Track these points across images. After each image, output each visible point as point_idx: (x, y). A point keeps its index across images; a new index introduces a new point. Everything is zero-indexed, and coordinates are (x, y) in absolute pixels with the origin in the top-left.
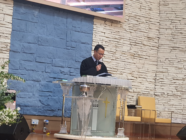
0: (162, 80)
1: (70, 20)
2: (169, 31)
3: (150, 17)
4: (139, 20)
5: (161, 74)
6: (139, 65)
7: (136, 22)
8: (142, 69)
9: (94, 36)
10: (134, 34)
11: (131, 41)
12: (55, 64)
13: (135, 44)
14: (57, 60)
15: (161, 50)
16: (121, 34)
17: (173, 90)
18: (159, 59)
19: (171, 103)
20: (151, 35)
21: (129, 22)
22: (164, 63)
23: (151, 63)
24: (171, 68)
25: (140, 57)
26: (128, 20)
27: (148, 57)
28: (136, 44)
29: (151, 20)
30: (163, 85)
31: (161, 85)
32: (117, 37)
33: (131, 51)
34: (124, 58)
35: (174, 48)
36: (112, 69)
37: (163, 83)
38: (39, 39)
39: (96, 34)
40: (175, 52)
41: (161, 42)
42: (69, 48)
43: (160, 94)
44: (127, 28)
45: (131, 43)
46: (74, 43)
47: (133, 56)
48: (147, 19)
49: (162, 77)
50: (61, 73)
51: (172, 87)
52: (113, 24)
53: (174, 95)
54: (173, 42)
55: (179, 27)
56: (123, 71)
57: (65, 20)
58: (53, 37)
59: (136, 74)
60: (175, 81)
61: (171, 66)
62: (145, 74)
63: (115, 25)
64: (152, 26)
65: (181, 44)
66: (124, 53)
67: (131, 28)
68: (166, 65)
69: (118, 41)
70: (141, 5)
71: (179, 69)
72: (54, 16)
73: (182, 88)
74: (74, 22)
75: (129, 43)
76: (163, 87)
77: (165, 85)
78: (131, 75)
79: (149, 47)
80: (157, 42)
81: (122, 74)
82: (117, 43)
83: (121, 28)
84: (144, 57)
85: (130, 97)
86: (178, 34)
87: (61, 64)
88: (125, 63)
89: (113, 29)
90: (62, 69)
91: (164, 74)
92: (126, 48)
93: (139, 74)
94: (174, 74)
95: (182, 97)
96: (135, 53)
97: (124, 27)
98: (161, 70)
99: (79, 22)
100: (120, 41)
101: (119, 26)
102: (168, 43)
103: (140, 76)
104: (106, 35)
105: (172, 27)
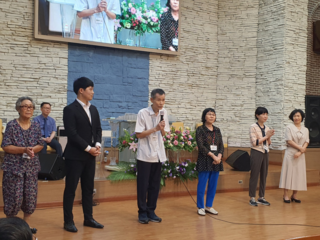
0: (221, 107)
1: (125, 58)
2: (227, 60)
3: (207, 47)
4: (196, 51)
5: (220, 101)
6: (197, 94)
7: (194, 54)
8: (201, 98)
9: (150, 71)
10: (191, 65)
11: (188, 72)
12: (112, 100)
13: (192, 75)
14: (114, 96)
15: (220, 79)
16: (178, 66)
17: (232, 116)
18: (219, 87)
19: (230, 128)
20: (209, 65)
21: (186, 54)
22: (223, 91)
23: (210, 91)
24: (230, 95)
25: (198, 86)
26: (185, 52)
27: (207, 86)
28: (194, 74)
29: (208, 50)
30: (223, 111)
31: (221, 111)
32: (174, 69)
33: (189, 82)
34: (182, 89)
35: (232, 76)
36: (170, 101)
37: (222, 109)
38: (96, 78)
39: (152, 69)
40: (232, 80)
41: (220, 70)
42: (126, 84)
43: (219, 120)
44: (184, 60)
45: (189, 75)
46: (130, 79)
47: (191, 86)
48: (205, 49)
49: (221, 104)
50: (119, 107)
51: (231, 113)
52: (169, 58)
53: (233, 121)
54: (231, 70)
55: (236, 56)
56: (181, 101)
57: (120, 58)
58: (110, 75)
59: (194, 103)
60: (233, 107)
61: (229, 93)
62: (204, 102)
63: (172, 58)
64: (211, 56)
65: (239, 72)
66: (181, 84)
67: (188, 60)
68: (225, 93)
69: (175, 73)
70: (199, 36)
71: (237, 95)
72: (109, 55)
73: (240, 113)
74: (130, 59)
75: (186, 74)
76: (222, 114)
77: (224, 111)
78: (189, 104)
79: (207, 76)
80: (216, 71)
81: (180, 104)
82: (174, 75)
83: (178, 61)
84: (203, 86)
85: (189, 125)
86: (236, 62)
87: (119, 99)
88: (183, 93)
89: (169, 63)
90: (120, 104)
91: (223, 101)
92: (183, 80)
93: (198, 102)
94: (233, 101)
95: (240, 122)
96: (193, 83)
97: (181, 59)
98: (220, 97)
99: (135, 59)
100: (178, 73)
101: (176, 59)
102: (226, 71)
103: (199, 105)
104: (163, 69)
105: (230, 56)
